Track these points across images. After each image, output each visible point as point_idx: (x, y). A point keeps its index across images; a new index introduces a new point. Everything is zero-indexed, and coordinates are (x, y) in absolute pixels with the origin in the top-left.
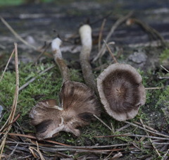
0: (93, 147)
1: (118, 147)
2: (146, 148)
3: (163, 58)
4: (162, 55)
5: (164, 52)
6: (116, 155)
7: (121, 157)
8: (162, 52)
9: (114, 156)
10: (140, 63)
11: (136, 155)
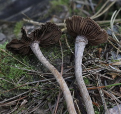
0: (3, 102)
1: (22, 96)
2: (44, 90)
3: (17, 33)
4: (15, 31)
5: (15, 28)
6: (23, 103)
7: (26, 103)
8: (14, 29)
9: (22, 104)
10: (3, 40)
11: (38, 98)
